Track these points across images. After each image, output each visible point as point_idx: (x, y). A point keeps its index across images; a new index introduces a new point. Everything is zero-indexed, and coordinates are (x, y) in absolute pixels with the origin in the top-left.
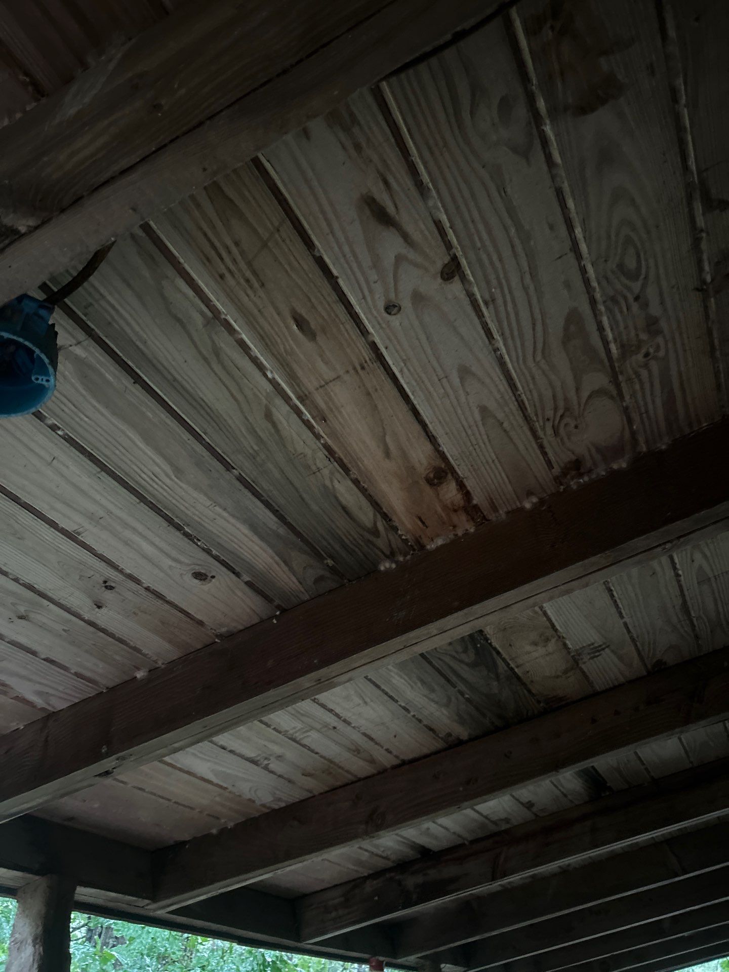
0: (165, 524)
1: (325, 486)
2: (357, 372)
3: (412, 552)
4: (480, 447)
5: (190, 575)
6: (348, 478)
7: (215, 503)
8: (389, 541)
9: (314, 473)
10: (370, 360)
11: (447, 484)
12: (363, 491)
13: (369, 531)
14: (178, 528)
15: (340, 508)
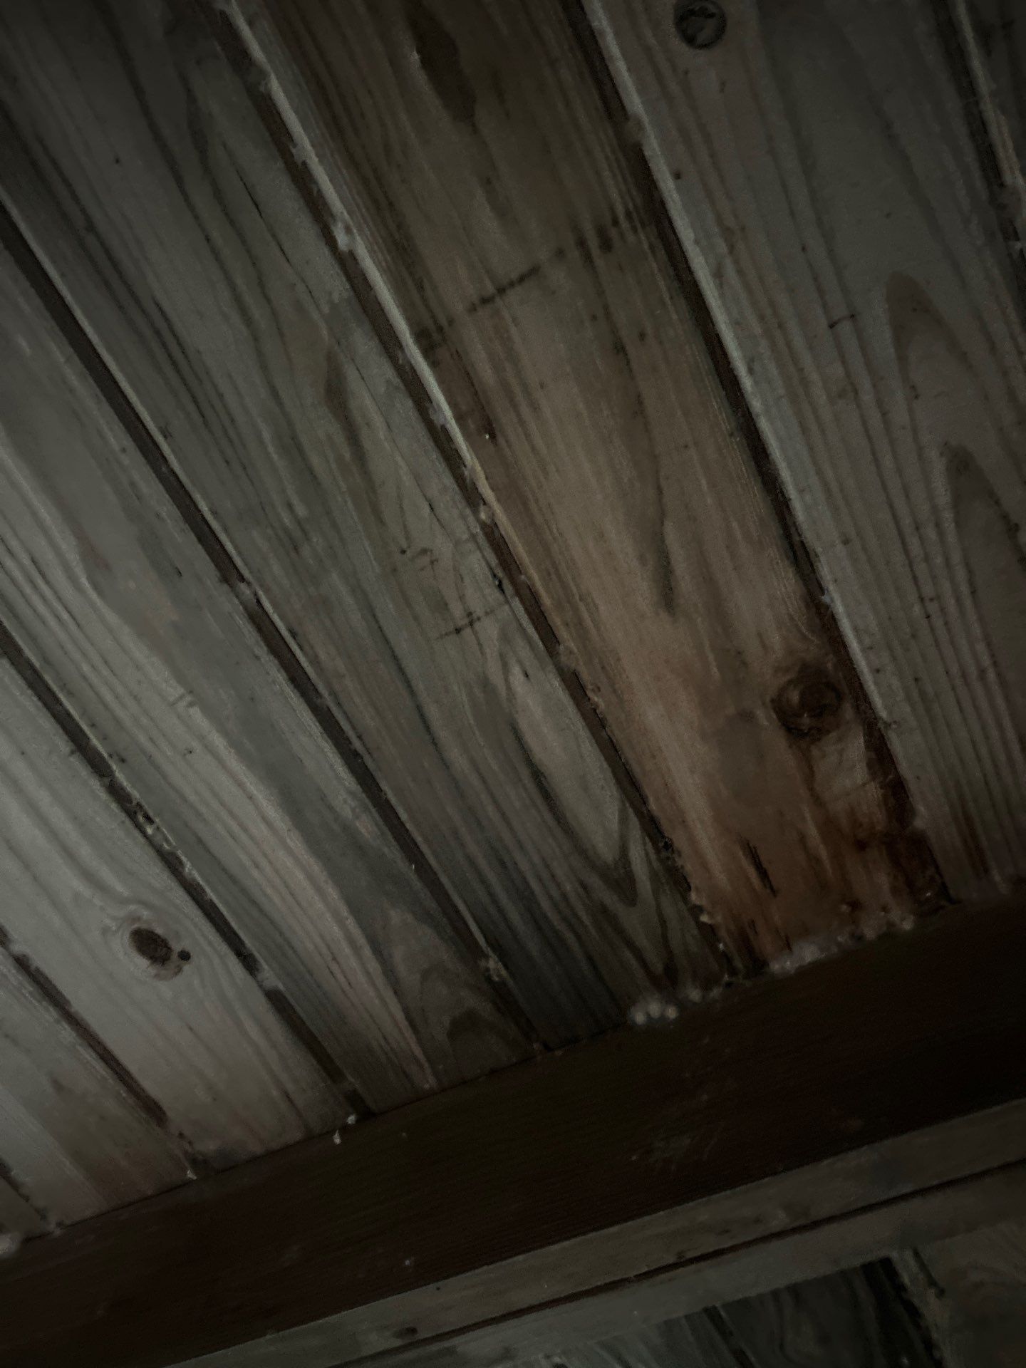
0: (63, 745)
1: (485, 683)
2: (588, 257)
3: (726, 978)
4: (943, 610)
5: (127, 937)
6: (551, 667)
7: (191, 692)
8: (663, 923)
9: (458, 631)
10: (628, 215)
11: (840, 740)
12: (596, 722)
13: (604, 873)
14: (98, 767)
15: (525, 773)
